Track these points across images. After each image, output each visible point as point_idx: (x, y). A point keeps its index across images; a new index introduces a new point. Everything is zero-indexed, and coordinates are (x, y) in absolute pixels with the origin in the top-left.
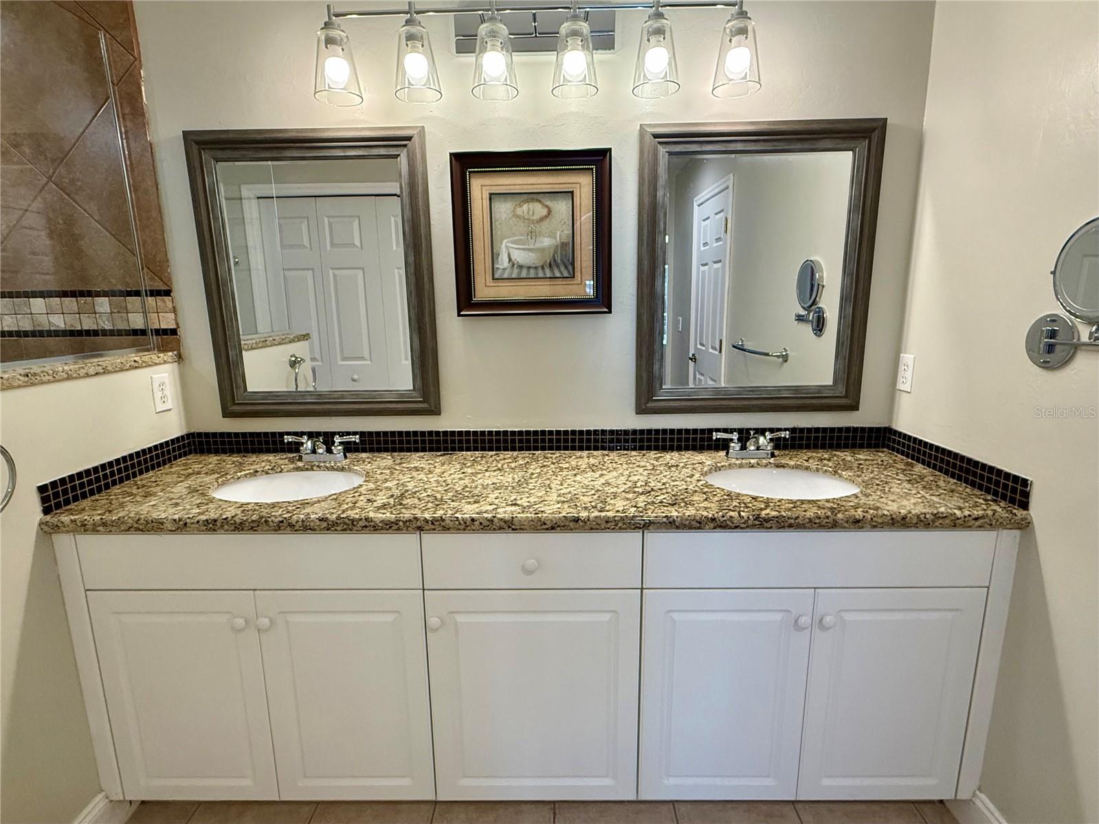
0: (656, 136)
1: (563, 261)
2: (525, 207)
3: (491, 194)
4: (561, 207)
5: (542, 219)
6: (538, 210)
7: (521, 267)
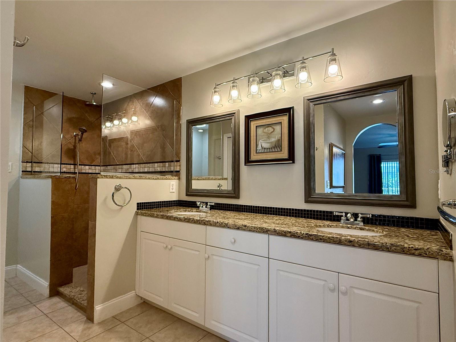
0: (308, 100)
1: (278, 146)
2: (267, 129)
3: (256, 126)
4: (278, 128)
5: (272, 132)
6: (270, 129)
7: (265, 149)
